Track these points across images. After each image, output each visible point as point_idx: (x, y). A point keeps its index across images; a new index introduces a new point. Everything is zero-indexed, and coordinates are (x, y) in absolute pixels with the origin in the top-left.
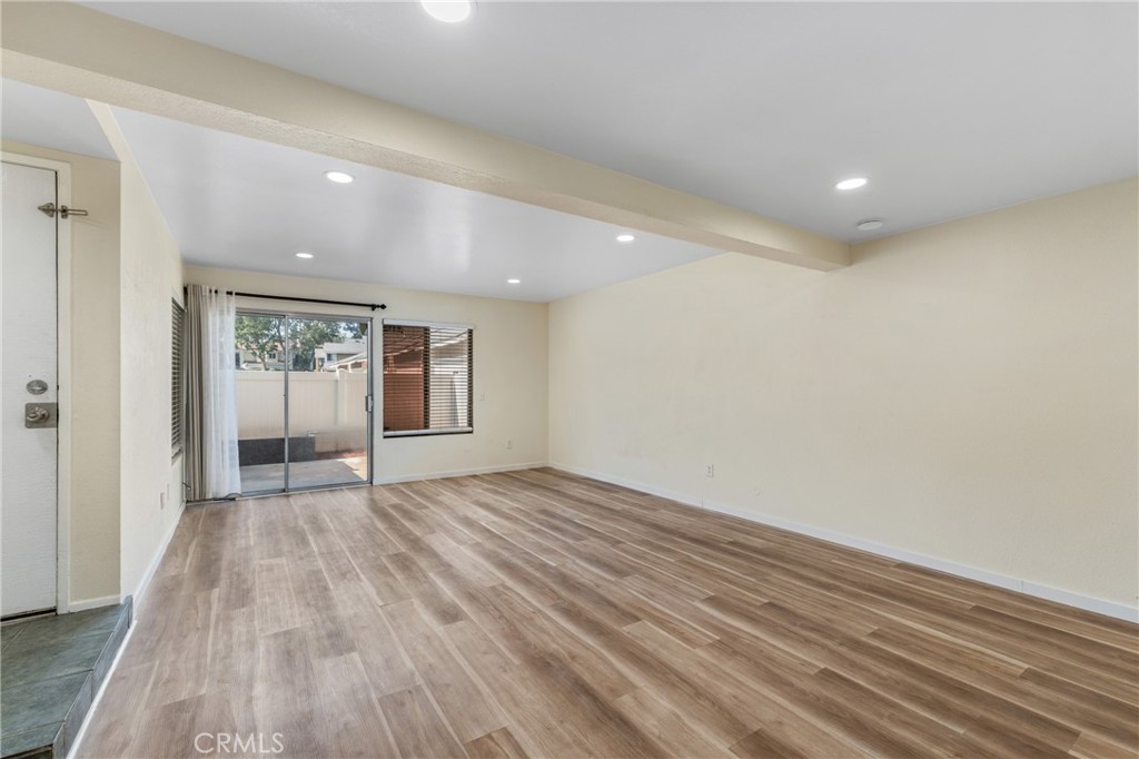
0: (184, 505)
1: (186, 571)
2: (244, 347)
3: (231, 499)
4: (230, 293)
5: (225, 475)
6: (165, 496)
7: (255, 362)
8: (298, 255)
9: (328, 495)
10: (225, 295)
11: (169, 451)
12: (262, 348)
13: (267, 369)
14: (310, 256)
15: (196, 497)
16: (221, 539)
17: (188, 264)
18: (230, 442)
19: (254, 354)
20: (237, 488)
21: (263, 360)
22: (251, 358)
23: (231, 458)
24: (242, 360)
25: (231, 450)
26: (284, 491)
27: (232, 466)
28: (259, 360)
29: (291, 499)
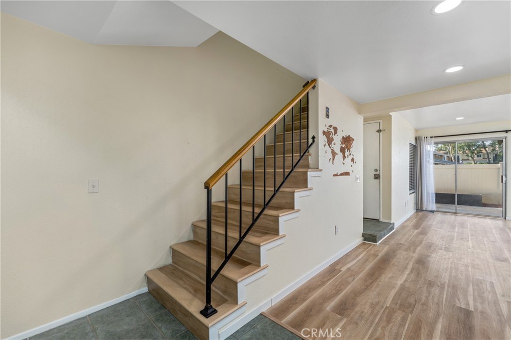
0: (415, 211)
1: (410, 225)
2: (461, 152)
3: (433, 212)
4: (431, 137)
5: (430, 203)
6: (407, 203)
7: (469, 160)
8: (457, 119)
9: (477, 218)
10: (430, 138)
11: (408, 192)
12: (472, 153)
13: (475, 163)
14: (462, 118)
15: (419, 209)
16: (424, 221)
17: (417, 130)
18: (432, 194)
19: (468, 156)
20: (434, 208)
21: (473, 158)
22: (466, 158)
23: (432, 200)
24: (460, 159)
25: (432, 197)
26: (455, 213)
27: (432, 203)
28: (470, 158)
29: (457, 216)
